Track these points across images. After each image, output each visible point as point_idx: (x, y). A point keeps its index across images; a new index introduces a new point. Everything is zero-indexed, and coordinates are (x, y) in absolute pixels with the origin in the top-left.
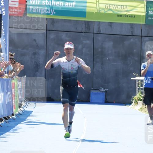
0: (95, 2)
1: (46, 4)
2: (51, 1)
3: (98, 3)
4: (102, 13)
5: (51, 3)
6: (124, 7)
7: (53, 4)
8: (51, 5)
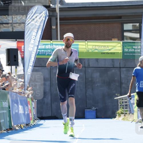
0: (85, 44)
1: (49, 48)
2: (53, 46)
3: (87, 45)
4: (90, 52)
5: (52, 47)
6: (106, 47)
7: (54, 47)
8: (52, 48)
